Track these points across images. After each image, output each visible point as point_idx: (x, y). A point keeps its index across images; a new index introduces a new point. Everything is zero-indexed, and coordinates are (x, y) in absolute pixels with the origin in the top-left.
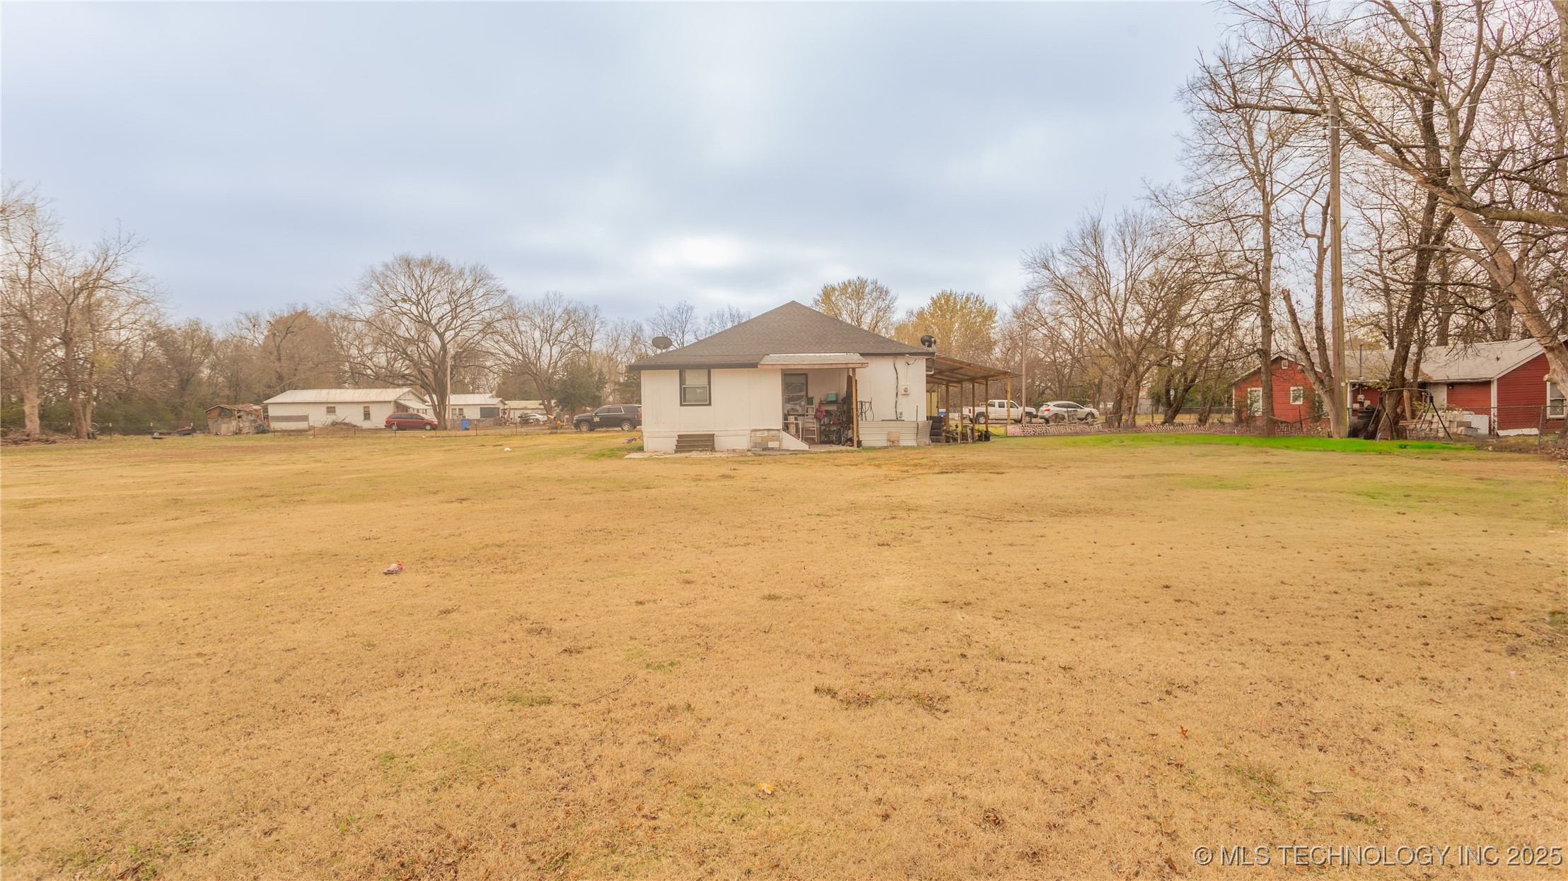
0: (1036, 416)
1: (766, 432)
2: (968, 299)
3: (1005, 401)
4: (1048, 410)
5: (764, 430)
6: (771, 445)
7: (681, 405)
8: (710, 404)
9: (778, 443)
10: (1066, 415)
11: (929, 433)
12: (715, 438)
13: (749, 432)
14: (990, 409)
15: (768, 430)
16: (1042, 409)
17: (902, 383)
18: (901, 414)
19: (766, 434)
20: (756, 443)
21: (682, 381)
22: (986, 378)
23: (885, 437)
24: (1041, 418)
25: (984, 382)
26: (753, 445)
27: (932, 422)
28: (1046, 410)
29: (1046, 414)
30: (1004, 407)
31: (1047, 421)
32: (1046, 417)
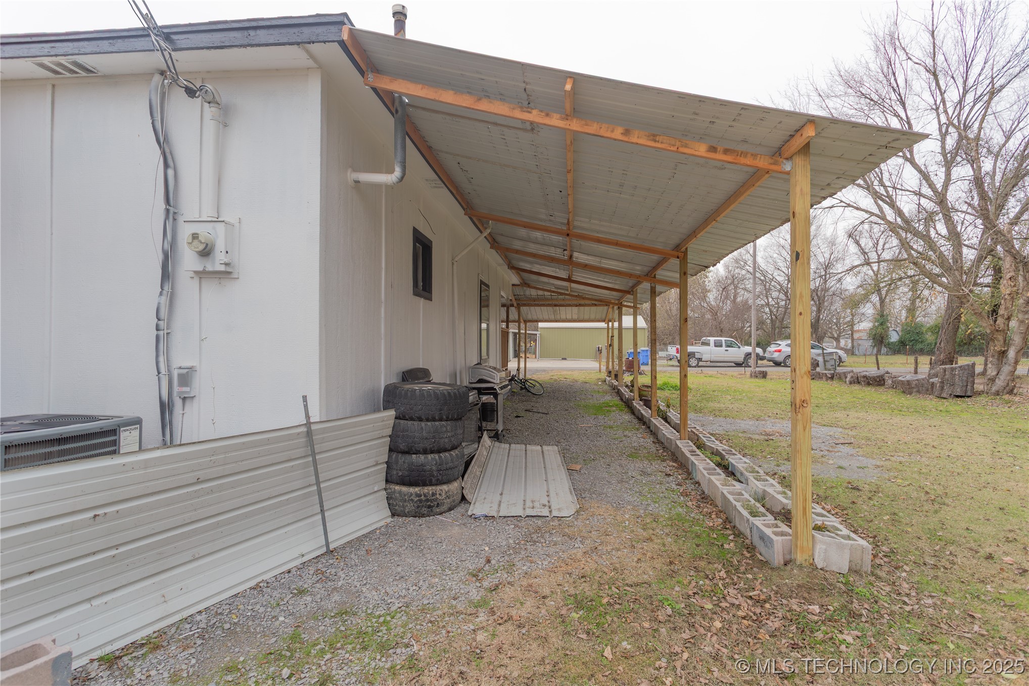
0: (762, 358)
3: (723, 339)
4: (780, 351)
10: (820, 359)
14: (703, 348)
16: (769, 349)
17: (192, 206)
24: (769, 361)
27: (392, 413)
28: (776, 351)
29: (776, 355)
30: (721, 346)
31: (777, 364)
32: (777, 359)
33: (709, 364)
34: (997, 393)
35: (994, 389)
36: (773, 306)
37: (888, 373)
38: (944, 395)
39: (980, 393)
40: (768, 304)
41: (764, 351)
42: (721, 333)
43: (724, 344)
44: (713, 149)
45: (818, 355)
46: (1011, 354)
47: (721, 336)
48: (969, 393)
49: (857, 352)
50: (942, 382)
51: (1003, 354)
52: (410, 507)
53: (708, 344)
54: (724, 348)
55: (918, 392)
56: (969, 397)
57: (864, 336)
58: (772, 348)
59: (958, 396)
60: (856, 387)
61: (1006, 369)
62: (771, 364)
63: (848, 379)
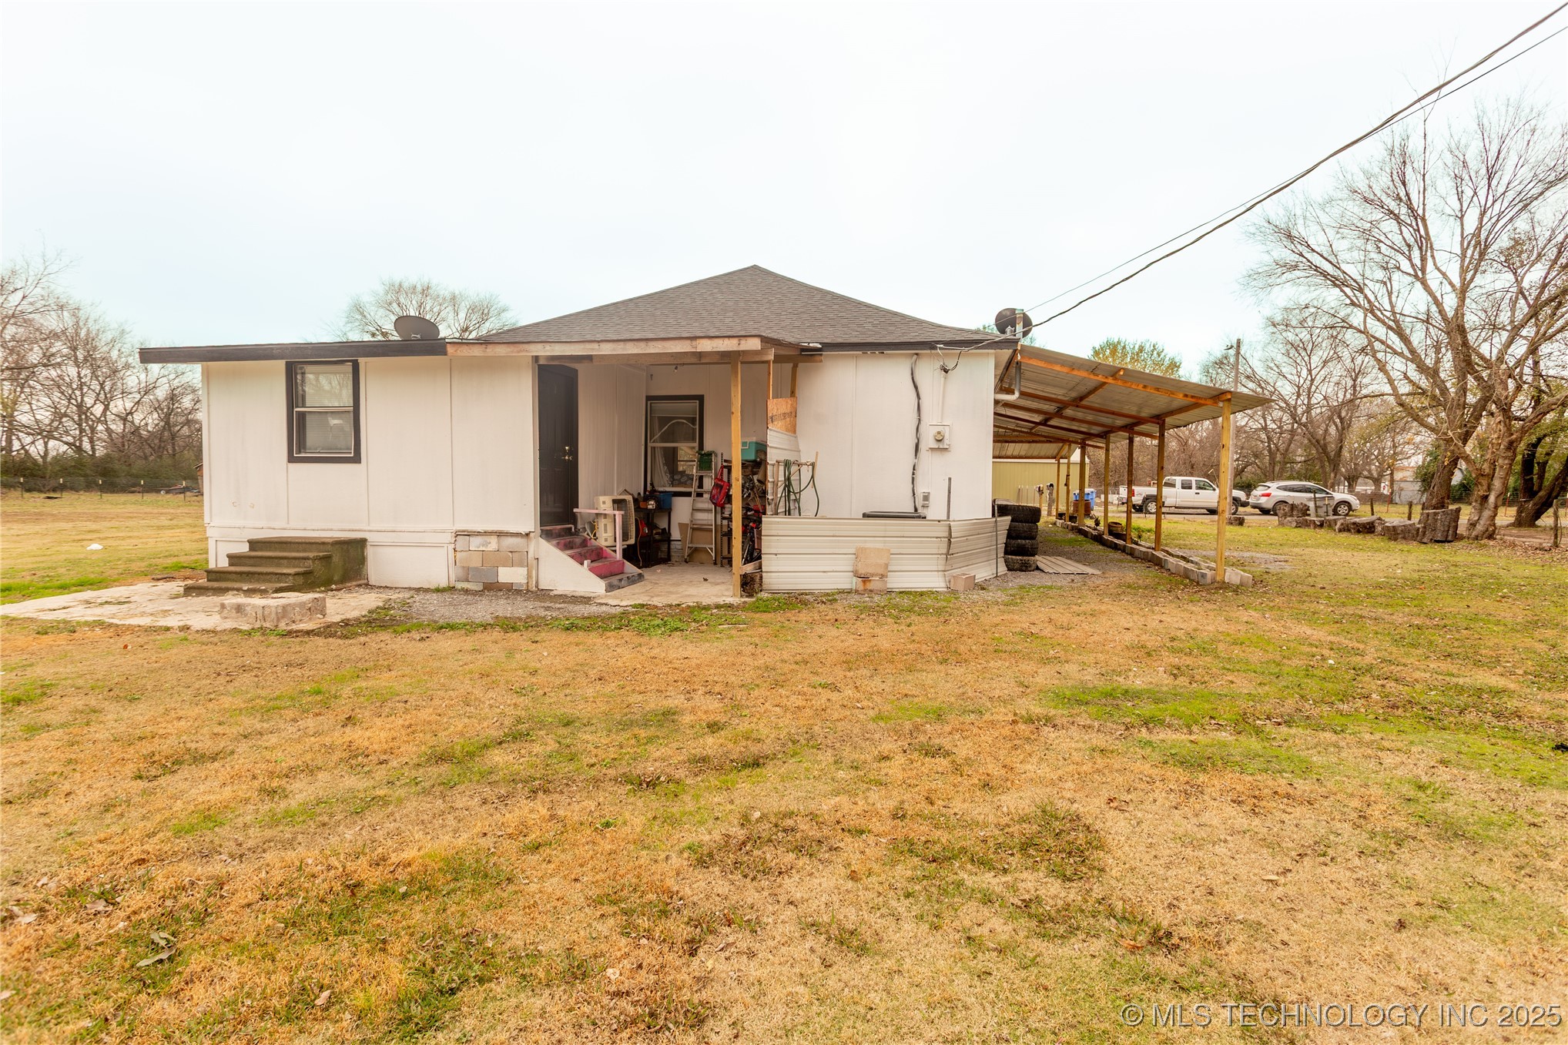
0: (1245, 504)
1: (494, 540)
2: (1141, 349)
3: (1193, 479)
4: (1268, 495)
5: (486, 533)
6: (508, 575)
7: (292, 459)
8: (356, 459)
9: (523, 571)
10: (1311, 505)
11: (1001, 547)
12: (370, 552)
13: (450, 538)
14: (1166, 490)
15: (500, 534)
16: (1254, 492)
17: (930, 418)
18: (926, 498)
19: (493, 544)
20: (467, 569)
21: (294, 396)
22: (1159, 419)
23: (845, 564)
24: (1254, 507)
25: (1154, 429)
26: (461, 573)
27: (1009, 518)
28: (1263, 495)
29: (1263, 500)
30: (1190, 488)
31: (1265, 512)
32: (1264, 506)
33: (1173, 510)
34: (1476, 538)
35: (1474, 533)
36: (1273, 430)
37: (1379, 519)
38: (1425, 540)
39: (1461, 538)
40: (1265, 428)
41: (1248, 495)
42: (1191, 469)
43: (1194, 485)
44: (1186, 396)
45: (1310, 499)
46: (1492, 499)
47: (1192, 475)
48: (1450, 538)
49: (1397, 500)
50: (1425, 527)
51: (1485, 498)
52: (1017, 566)
53: (1173, 486)
54: (1194, 490)
55: (1404, 538)
56: (1449, 542)
57: (1409, 475)
58: (1258, 491)
59: (1438, 542)
60: (1344, 535)
61: (1487, 513)
62: (1257, 511)
63: (1337, 527)
